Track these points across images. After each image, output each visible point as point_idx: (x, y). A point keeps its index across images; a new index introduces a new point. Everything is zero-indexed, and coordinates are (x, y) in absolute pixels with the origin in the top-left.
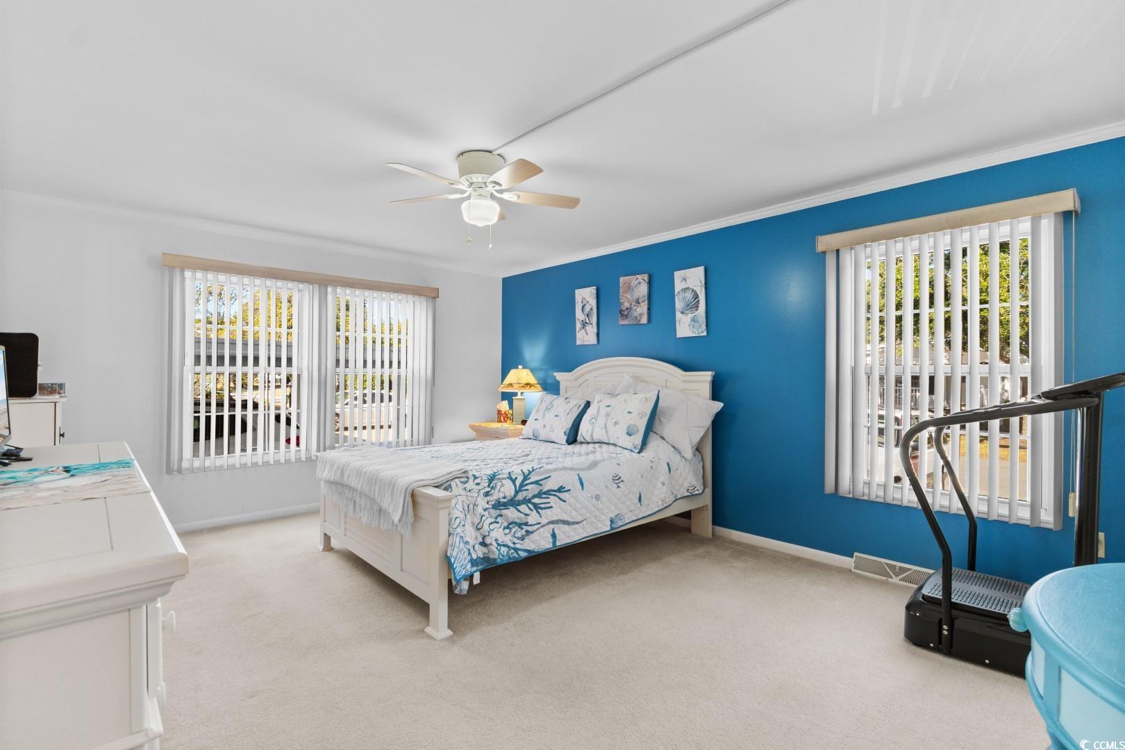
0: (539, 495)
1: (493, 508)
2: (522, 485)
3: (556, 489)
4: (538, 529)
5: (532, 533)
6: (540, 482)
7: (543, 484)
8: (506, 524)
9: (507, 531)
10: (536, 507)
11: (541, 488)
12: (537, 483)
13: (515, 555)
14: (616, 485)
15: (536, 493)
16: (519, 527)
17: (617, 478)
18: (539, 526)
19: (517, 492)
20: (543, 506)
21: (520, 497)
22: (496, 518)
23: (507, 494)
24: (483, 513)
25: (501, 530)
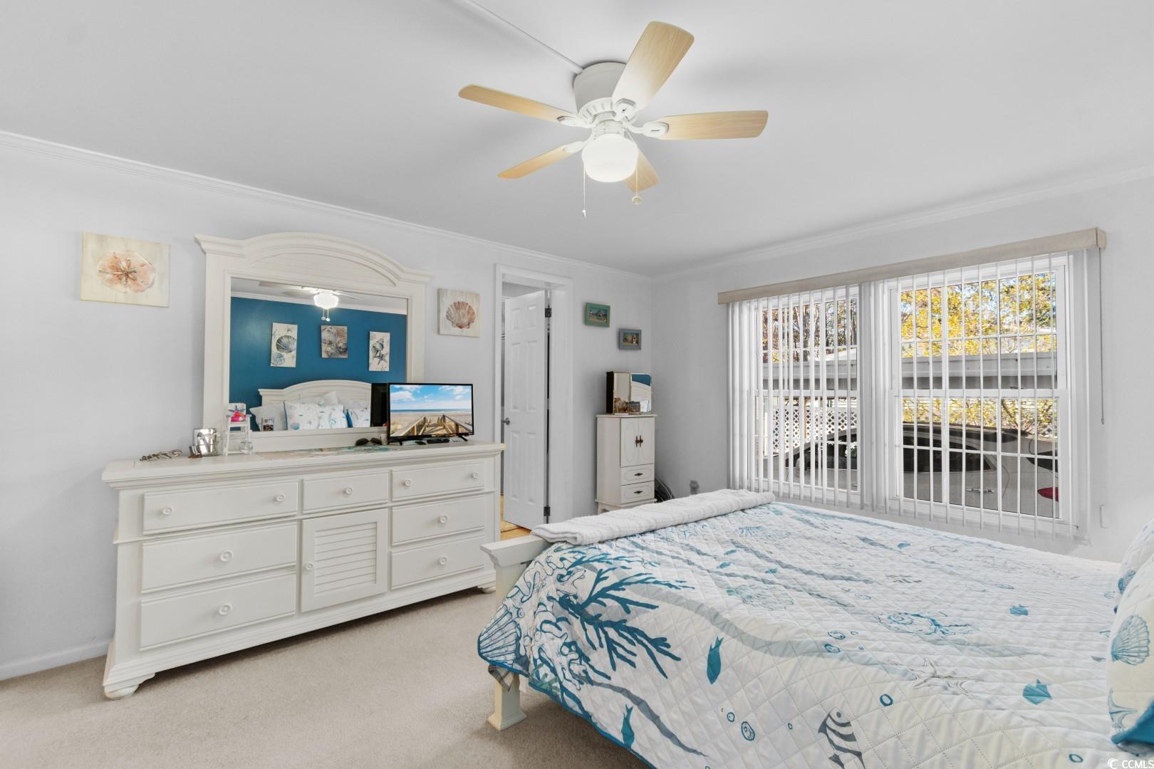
0: (619, 626)
1: (559, 602)
2: (603, 593)
3: (653, 637)
4: (600, 685)
5: (591, 682)
6: (631, 607)
7: (633, 613)
8: (569, 640)
9: (566, 650)
10: (611, 646)
11: (626, 616)
12: (624, 603)
13: (559, 693)
14: (832, 752)
15: (616, 620)
16: (580, 657)
17: (844, 731)
18: (606, 681)
19: (592, 599)
20: (620, 650)
21: (592, 609)
22: (558, 620)
23: (580, 595)
24: (545, 601)
25: (560, 642)
